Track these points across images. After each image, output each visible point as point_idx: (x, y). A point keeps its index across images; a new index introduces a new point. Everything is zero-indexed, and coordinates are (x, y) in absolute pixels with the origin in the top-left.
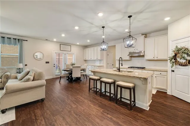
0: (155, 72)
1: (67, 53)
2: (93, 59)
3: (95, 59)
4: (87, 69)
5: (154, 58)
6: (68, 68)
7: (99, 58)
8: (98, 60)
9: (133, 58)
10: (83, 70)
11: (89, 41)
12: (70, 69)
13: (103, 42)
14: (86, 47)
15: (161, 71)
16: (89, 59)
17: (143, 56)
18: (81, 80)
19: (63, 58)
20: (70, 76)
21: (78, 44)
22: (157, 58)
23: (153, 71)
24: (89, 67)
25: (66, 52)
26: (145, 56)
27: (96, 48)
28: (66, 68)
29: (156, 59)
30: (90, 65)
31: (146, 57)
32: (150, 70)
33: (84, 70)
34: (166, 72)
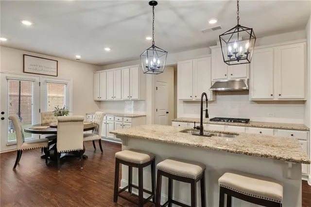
0: (279, 130)
1: (46, 82)
2: (118, 97)
3: (125, 97)
4: (103, 124)
5: (272, 97)
6: (46, 124)
7: (135, 96)
8: (132, 100)
9: (218, 97)
10: (92, 129)
11: (108, 49)
12: (52, 127)
13: (153, 46)
14: (100, 66)
15: (293, 129)
16: (109, 98)
17: (247, 92)
18: (85, 158)
19: (32, 94)
20: (51, 147)
21: (78, 57)
22: (280, 97)
23: (274, 128)
24: (109, 118)
25: (42, 79)
26: (251, 92)
27: (125, 70)
28: (42, 125)
29: (276, 98)
30: (110, 114)
31: (254, 95)
32: (265, 127)
33: (94, 128)
34: (306, 130)
